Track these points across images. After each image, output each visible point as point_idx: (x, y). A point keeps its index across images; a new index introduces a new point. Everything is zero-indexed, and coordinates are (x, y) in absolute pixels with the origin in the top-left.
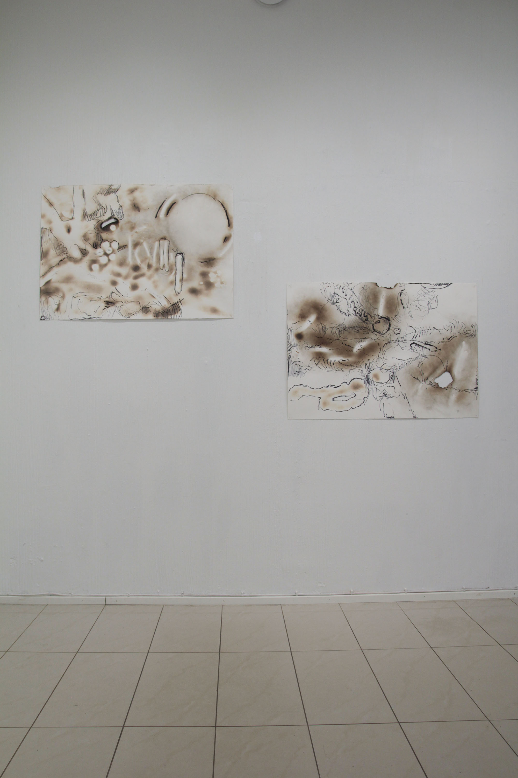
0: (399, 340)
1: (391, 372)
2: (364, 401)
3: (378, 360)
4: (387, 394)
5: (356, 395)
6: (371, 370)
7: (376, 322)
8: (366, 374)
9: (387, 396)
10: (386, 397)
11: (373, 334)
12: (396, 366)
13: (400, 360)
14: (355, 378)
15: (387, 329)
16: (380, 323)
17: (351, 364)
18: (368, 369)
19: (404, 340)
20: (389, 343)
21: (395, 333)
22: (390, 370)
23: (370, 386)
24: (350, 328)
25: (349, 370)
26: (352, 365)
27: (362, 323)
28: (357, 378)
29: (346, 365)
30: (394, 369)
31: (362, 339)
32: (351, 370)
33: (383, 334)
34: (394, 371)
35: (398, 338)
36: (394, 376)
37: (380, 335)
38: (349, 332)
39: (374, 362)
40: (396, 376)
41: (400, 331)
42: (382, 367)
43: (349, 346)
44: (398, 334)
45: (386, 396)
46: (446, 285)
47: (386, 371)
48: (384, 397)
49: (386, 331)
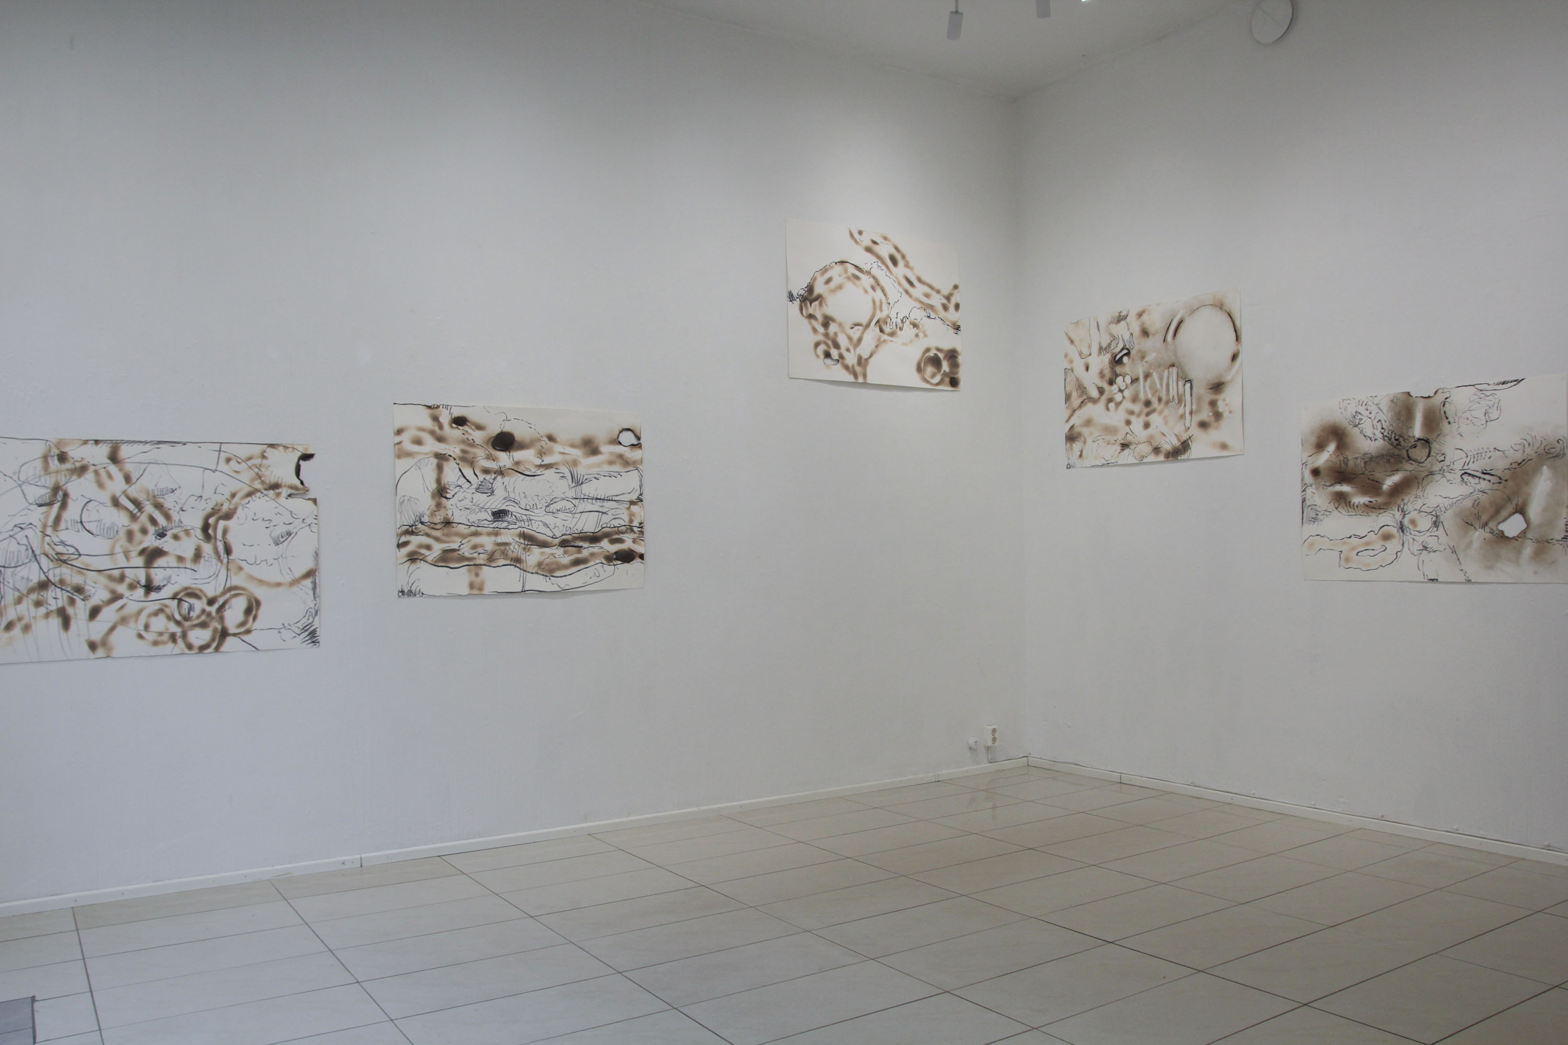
0: (1444, 470)
1: (1434, 516)
2: (1397, 556)
3: (1416, 499)
4: (1428, 547)
5: (1386, 548)
6: (1406, 513)
7: (1411, 446)
8: (1400, 520)
9: (1429, 550)
10: (1427, 552)
11: (1407, 463)
12: (1440, 506)
13: (1446, 498)
14: (1384, 526)
15: (1427, 455)
16: (1417, 448)
17: (1379, 507)
18: (1402, 512)
19: (1451, 470)
20: (1431, 474)
21: (1437, 460)
22: (1431, 512)
23: (1405, 536)
24: (1379, 457)
25: (1377, 514)
26: (1381, 507)
27: (1392, 449)
28: (1387, 525)
29: (1373, 508)
30: (1437, 512)
31: (1394, 471)
32: (1380, 514)
33: (1421, 463)
34: (1437, 514)
35: (1442, 468)
36: (1438, 521)
37: (1417, 464)
38: (1377, 463)
39: (1409, 503)
40: (1440, 521)
41: (1445, 457)
42: (1421, 510)
43: (1377, 482)
44: (1442, 461)
45: (1427, 550)
46: (1515, 383)
47: (1426, 514)
48: (1424, 551)
49: (1425, 458)
